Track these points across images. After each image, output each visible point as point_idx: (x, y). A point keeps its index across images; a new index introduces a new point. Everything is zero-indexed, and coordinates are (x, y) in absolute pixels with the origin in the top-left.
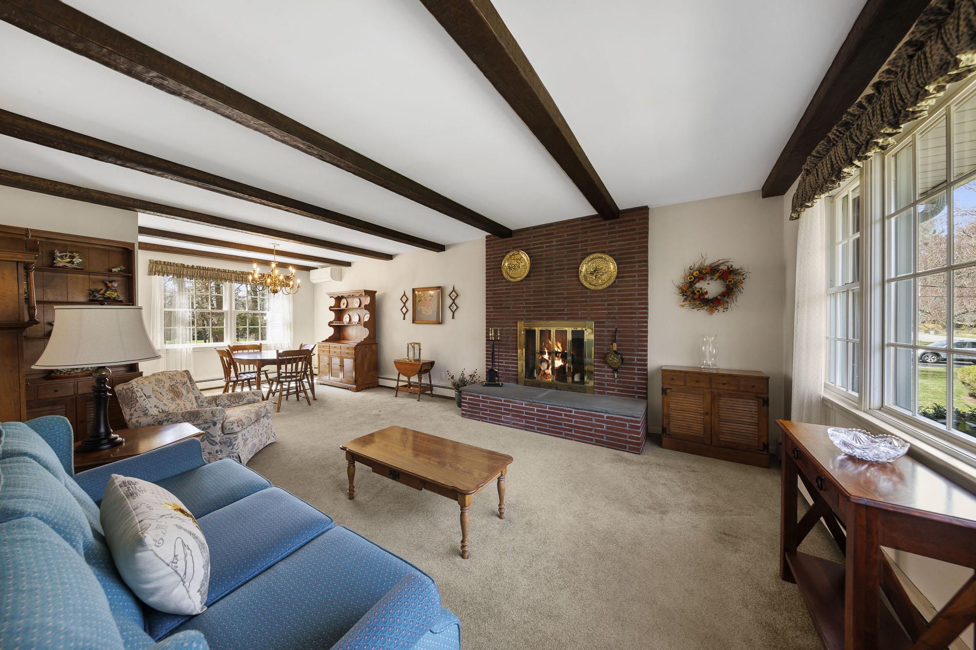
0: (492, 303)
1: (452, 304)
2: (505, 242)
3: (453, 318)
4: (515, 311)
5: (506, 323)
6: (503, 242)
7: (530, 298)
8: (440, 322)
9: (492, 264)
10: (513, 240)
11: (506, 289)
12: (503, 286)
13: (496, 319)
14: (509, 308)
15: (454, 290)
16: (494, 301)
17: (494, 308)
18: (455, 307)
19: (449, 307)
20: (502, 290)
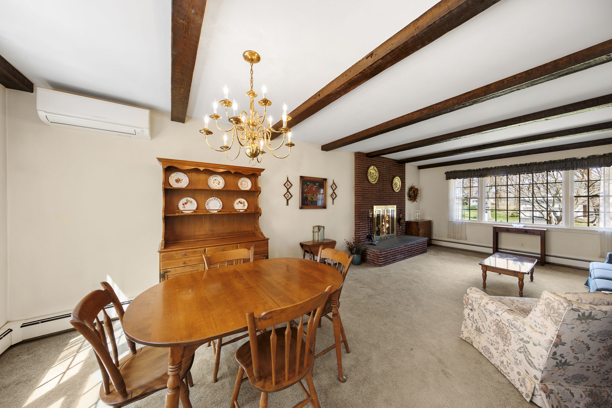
0: (361, 195)
1: (333, 193)
2: (367, 159)
3: (333, 203)
4: (371, 200)
5: (367, 207)
6: (366, 159)
7: (377, 193)
8: (324, 207)
9: (361, 170)
10: (371, 160)
11: (368, 187)
12: (367, 185)
13: (363, 204)
14: (369, 198)
15: (334, 183)
16: (362, 194)
17: (362, 198)
18: (335, 196)
19: (331, 196)
20: (365, 187)
